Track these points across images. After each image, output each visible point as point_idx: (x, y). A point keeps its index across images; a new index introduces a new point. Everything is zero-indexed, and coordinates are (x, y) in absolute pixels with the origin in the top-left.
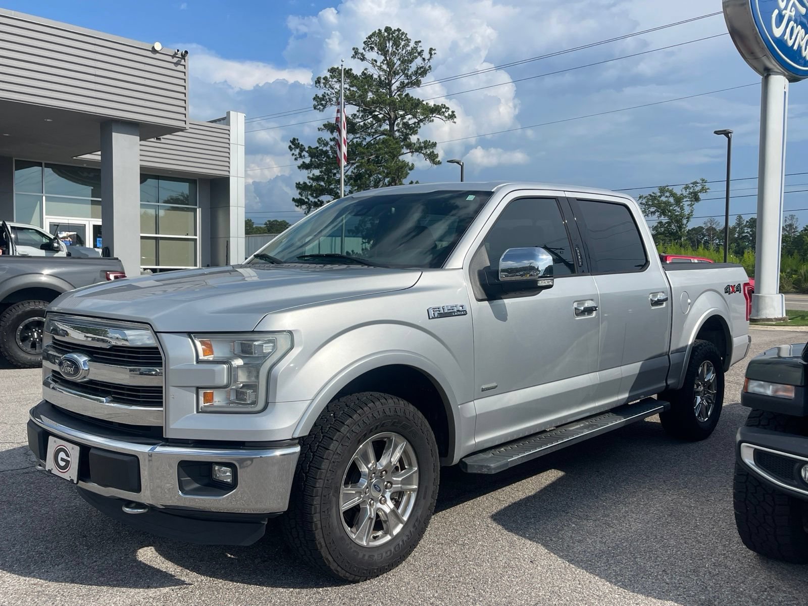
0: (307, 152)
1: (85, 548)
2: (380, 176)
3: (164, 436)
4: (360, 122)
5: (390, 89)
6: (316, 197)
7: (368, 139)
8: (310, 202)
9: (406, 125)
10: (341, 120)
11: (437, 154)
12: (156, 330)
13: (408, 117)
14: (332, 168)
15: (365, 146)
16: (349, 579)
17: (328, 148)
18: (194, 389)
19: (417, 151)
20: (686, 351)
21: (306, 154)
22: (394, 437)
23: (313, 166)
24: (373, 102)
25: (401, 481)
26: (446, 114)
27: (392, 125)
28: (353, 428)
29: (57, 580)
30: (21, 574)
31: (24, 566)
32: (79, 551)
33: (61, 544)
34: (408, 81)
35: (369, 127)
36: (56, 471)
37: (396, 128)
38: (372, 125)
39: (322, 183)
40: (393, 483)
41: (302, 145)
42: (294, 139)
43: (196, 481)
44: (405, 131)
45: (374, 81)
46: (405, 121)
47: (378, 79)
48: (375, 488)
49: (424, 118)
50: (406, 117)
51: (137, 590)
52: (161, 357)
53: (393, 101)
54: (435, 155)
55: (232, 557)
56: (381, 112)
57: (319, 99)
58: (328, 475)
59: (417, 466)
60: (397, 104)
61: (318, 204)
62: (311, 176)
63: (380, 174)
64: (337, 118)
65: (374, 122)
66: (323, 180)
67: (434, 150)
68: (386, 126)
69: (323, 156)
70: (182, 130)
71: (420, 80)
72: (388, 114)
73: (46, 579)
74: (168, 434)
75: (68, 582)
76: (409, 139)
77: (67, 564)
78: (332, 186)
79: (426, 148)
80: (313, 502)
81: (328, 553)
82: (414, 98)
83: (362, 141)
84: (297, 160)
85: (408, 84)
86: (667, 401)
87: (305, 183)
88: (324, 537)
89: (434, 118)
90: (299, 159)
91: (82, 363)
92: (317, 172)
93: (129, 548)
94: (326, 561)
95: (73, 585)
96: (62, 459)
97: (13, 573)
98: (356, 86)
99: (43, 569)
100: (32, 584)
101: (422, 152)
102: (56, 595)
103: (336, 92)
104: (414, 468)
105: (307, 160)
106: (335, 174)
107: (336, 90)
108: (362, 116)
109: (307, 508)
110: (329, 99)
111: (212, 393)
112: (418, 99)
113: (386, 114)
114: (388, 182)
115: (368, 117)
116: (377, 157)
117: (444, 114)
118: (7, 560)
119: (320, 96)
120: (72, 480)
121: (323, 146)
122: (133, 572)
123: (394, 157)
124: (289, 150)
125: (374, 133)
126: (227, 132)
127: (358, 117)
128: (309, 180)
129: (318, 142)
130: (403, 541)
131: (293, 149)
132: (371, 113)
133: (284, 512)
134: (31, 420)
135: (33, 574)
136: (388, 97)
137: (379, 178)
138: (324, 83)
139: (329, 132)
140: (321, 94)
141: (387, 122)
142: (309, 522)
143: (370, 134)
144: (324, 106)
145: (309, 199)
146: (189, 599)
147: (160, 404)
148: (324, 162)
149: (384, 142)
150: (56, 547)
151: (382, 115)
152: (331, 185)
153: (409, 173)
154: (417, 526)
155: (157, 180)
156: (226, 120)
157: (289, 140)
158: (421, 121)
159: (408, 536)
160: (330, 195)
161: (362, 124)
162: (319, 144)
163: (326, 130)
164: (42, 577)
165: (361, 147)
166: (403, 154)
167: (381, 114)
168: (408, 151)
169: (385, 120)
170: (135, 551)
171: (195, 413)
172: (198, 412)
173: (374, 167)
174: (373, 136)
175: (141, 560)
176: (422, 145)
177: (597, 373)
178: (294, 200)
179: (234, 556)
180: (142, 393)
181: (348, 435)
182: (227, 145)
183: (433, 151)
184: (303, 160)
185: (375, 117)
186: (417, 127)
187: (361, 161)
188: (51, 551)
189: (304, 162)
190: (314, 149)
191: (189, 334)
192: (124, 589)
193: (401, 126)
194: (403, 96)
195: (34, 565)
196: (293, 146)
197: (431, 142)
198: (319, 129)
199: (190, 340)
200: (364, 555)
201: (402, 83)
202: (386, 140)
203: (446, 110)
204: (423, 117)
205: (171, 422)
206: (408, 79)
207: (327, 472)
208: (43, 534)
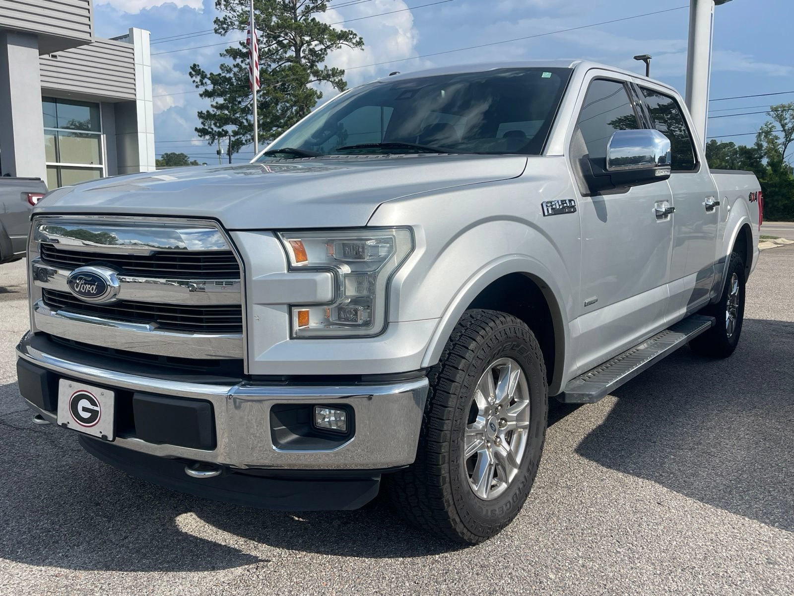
0: (209, 79)
1: (104, 519)
2: (288, 105)
3: (246, 372)
4: (264, 48)
5: (295, 13)
6: (220, 127)
7: (274, 66)
8: (213, 132)
9: (312, 51)
10: (252, 41)
11: (346, 82)
12: (227, 227)
13: (314, 43)
14: (237, 96)
15: (271, 72)
16: (473, 542)
17: (232, 75)
18: (286, 307)
19: (324, 78)
20: (725, 262)
21: (209, 82)
22: (510, 363)
23: (216, 94)
24: (278, 26)
25: (517, 416)
26: (354, 41)
27: (298, 51)
28: (478, 354)
29: (84, 567)
30: (31, 562)
31: (31, 550)
32: (98, 524)
33: (70, 516)
34: (313, 5)
35: (275, 53)
36: (74, 425)
37: (302, 55)
38: (277, 51)
39: (226, 112)
40: (508, 420)
41: (203, 72)
42: (195, 65)
43: (293, 431)
44: (311, 58)
45: (278, 4)
46: (311, 47)
47: (282, 3)
48: (491, 427)
49: (332, 44)
50: (312, 43)
51: (201, 574)
52: (238, 265)
53: (299, 26)
54: (344, 83)
55: (301, 519)
56: (286, 37)
57: (220, 22)
58: (457, 414)
59: (528, 398)
60: (304, 30)
61: (222, 134)
62: (215, 104)
63: (288, 102)
64: (248, 40)
65: (279, 48)
66: (227, 108)
67: (343, 78)
68: (291, 53)
69: (226, 84)
70: (88, 43)
71: (326, 5)
72: (294, 39)
73: (69, 567)
74: (254, 370)
75: (101, 569)
76: (316, 66)
77: (89, 543)
78: (238, 115)
79: (334, 75)
80: (441, 449)
81: (455, 512)
82: (321, 23)
83: (267, 68)
84: (198, 87)
85: (313, 8)
86: (714, 316)
87: (208, 112)
88: (452, 493)
89: (341, 44)
90: (200, 86)
91: (109, 278)
92: (221, 100)
93: (162, 516)
94: (452, 523)
95: (109, 572)
96: (85, 409)
97: (20, 562)
98: (259, 9)
99: (59, 553)
100: (52, 575)
101: (331, 80)
102: (93, 590)
103: (238, 15)
104: (526, 401)
105: (210, 87)
106: (240, 102)
107: (238, 13)
108: (267, 41)
109: (432, 458)
110: (231, 22)
111: (308, 311)
112: (325, 24)
113: (292, 39)
114: (296, 111)
115: (272, 42)
116: (283, 85)
117: (351, 40)
118: (4, 543)
119: (222, 19)
120: (105, 437)
121: (226, 72)
122: (183, 548)
123: (302, 85)
124: (190, 77)
125: (279, 59)
126: (131, 51)
127: (262, 42)
128: (212, 109)
129: (221, 68)
130: (519, 488)
131: (193, 75)
132: (275, 38)
133: (410, 465)
134: (21, 359)
135: (47, 561)
136: (293, 21)
137: (287, 106)
138: (225, 5)
139: (231, 58)
140: (222, 18)
141: (293, 48)
142: (436, 475)
143: (275, 60)
144: (226, 30)
145: (212, 129)
146: (277, 582)
147: (238, 329)
148: (227, 90)
149: (290, 68)
150: (66, 521)
151: (287, 41)
152: (236, 114)
153: (317, 102)
154: (531, 469)
155: (55, 104)
156: (128, 37)
157: (190, 66)
158: (328, 47)
159: (523, 482)
160: (235, 124)
161: (266, 49)
162: (222, 70)
163: (228, 56)
164: (63, 565)
165: (267, 74)
166: (311, 81)
167: (286, 39)
168: (316, 78)
169: (291, 46)
170: (172, 520)
171: (288, 339)
172: (291, 338)
173: (282, 95)
174: (278, 62)
175: (186, 531)
176: (330, 72)
177: (667, 285)
178: (196, 129)
179: (302, 519)
180: (206, 315)
181: (474, 362)
182: (132, 66)
183: (341, 79)
184: (205, 87)
185: (280, 43)
186: (324, 54)
187: (267, 88)
188: (60, 526)
189: (206, 89)
190: (217, 75)
191: (275, 232)
192: (183, 574)
193: (307, 52)
194: (309, 21)
195: (46, 548)
196: (193, 73)
197: (339, 69)
198: (221, 55)
199: (276, 240)
200: (487, 511)
201: (307, 7)
202: (293, 66)
203: (353, 37)
204: (330, 44)
205: (256, 353)
206: (313, 3)
207: (455, 410)
208: (41, 504)
